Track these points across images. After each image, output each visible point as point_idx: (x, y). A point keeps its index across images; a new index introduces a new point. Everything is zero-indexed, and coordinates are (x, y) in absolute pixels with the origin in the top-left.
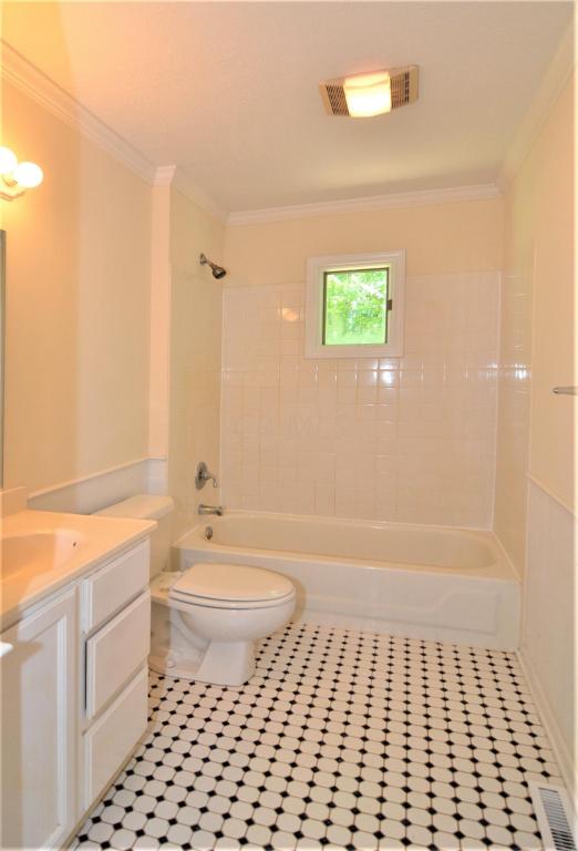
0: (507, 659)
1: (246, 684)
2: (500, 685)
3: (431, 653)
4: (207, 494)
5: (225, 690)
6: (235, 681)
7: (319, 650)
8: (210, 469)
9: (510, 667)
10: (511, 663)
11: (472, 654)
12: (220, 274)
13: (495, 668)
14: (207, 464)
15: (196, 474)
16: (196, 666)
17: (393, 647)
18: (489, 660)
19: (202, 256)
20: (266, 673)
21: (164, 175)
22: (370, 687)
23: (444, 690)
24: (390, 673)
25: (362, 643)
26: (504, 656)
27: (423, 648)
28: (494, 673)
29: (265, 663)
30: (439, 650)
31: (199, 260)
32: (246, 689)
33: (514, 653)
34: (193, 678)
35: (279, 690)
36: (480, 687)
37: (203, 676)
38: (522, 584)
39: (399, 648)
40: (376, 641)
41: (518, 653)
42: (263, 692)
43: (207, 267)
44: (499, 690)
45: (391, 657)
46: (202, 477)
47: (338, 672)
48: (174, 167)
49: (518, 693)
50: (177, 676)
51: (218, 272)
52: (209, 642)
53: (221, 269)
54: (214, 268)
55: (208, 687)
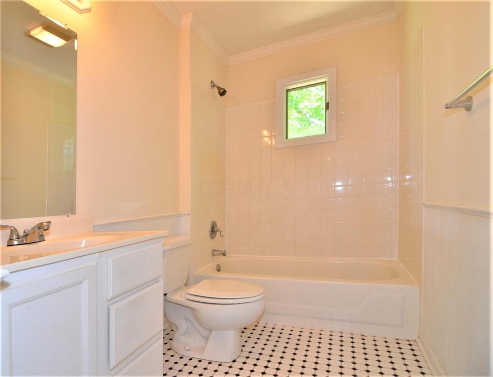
0: (410, 345)
1: (234, 361)
2: (406, 362)
3: (358, 341)
4: (217, 242)
5: (220, 365)
6: (228, 359)
7: (283, 340)
8: (219, 225)
9: (412, 350)
10: (413, 347)
11: (386, 342)
12: (223, 93)
13: (402, 351)
14: (216, 221)
15: (209, 229)
16: (202, 350)
17: (332, 337)
18: (397, 346)
19: (212, 82)
20: (248, 354)
21: (186, 21)
22: (316, 363)
23: (367, 365)
24: (330, 354)
25: (312, 335)
26: (408, 343)
27: (352, 338)
28: (402, 353)
29: (248, 348)
30: (363, 339)
31: (210, 84)
32: (234, 365)
33: (415, 341)
34: (201, 357)
35: (255, 365)
36: (392, 363)
37: (207, 356)
38: (420, 287)
39: (336, 338)
40: (321, 334)
41: (418, 340)
42: (244, 366)
43: (216, 90)
44: (406, 365)
45: (330, 344)
46: (213, 231)
47: (295, 354)
48: (192, 14)
49: (420, 367)
50: (191, 356)
51: (221, 91)
52: (210, 330)
53: (223, 89)
54: (219, 88)
55: (210, 363)
